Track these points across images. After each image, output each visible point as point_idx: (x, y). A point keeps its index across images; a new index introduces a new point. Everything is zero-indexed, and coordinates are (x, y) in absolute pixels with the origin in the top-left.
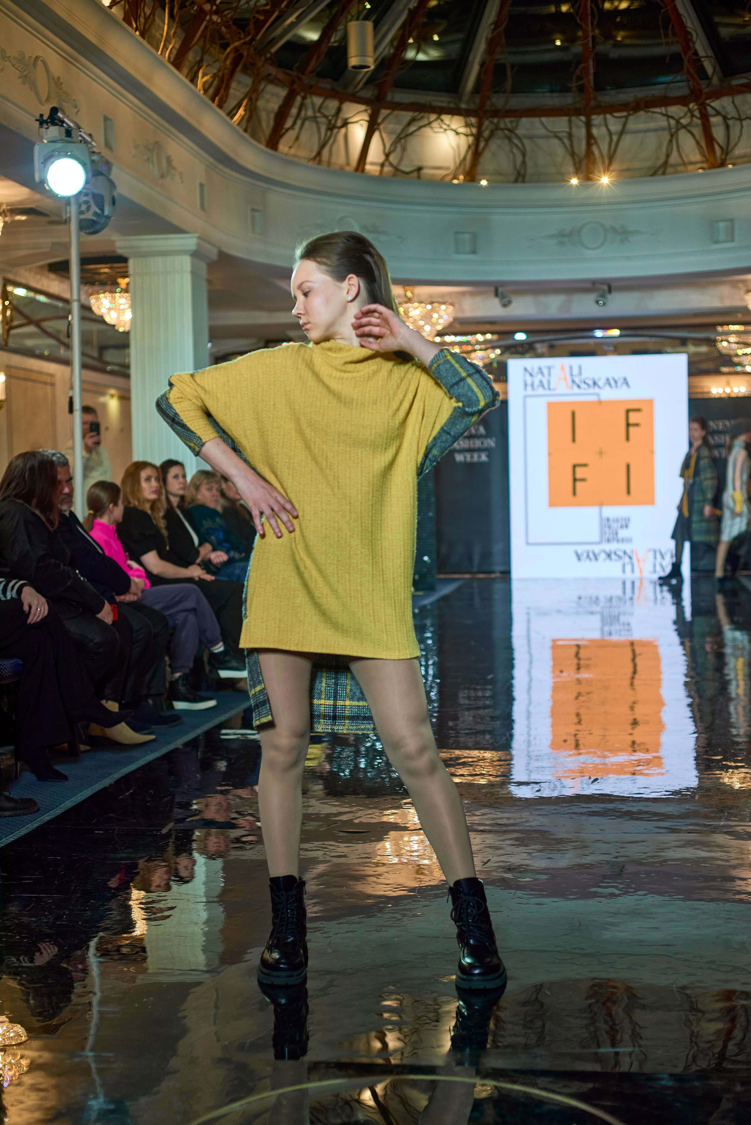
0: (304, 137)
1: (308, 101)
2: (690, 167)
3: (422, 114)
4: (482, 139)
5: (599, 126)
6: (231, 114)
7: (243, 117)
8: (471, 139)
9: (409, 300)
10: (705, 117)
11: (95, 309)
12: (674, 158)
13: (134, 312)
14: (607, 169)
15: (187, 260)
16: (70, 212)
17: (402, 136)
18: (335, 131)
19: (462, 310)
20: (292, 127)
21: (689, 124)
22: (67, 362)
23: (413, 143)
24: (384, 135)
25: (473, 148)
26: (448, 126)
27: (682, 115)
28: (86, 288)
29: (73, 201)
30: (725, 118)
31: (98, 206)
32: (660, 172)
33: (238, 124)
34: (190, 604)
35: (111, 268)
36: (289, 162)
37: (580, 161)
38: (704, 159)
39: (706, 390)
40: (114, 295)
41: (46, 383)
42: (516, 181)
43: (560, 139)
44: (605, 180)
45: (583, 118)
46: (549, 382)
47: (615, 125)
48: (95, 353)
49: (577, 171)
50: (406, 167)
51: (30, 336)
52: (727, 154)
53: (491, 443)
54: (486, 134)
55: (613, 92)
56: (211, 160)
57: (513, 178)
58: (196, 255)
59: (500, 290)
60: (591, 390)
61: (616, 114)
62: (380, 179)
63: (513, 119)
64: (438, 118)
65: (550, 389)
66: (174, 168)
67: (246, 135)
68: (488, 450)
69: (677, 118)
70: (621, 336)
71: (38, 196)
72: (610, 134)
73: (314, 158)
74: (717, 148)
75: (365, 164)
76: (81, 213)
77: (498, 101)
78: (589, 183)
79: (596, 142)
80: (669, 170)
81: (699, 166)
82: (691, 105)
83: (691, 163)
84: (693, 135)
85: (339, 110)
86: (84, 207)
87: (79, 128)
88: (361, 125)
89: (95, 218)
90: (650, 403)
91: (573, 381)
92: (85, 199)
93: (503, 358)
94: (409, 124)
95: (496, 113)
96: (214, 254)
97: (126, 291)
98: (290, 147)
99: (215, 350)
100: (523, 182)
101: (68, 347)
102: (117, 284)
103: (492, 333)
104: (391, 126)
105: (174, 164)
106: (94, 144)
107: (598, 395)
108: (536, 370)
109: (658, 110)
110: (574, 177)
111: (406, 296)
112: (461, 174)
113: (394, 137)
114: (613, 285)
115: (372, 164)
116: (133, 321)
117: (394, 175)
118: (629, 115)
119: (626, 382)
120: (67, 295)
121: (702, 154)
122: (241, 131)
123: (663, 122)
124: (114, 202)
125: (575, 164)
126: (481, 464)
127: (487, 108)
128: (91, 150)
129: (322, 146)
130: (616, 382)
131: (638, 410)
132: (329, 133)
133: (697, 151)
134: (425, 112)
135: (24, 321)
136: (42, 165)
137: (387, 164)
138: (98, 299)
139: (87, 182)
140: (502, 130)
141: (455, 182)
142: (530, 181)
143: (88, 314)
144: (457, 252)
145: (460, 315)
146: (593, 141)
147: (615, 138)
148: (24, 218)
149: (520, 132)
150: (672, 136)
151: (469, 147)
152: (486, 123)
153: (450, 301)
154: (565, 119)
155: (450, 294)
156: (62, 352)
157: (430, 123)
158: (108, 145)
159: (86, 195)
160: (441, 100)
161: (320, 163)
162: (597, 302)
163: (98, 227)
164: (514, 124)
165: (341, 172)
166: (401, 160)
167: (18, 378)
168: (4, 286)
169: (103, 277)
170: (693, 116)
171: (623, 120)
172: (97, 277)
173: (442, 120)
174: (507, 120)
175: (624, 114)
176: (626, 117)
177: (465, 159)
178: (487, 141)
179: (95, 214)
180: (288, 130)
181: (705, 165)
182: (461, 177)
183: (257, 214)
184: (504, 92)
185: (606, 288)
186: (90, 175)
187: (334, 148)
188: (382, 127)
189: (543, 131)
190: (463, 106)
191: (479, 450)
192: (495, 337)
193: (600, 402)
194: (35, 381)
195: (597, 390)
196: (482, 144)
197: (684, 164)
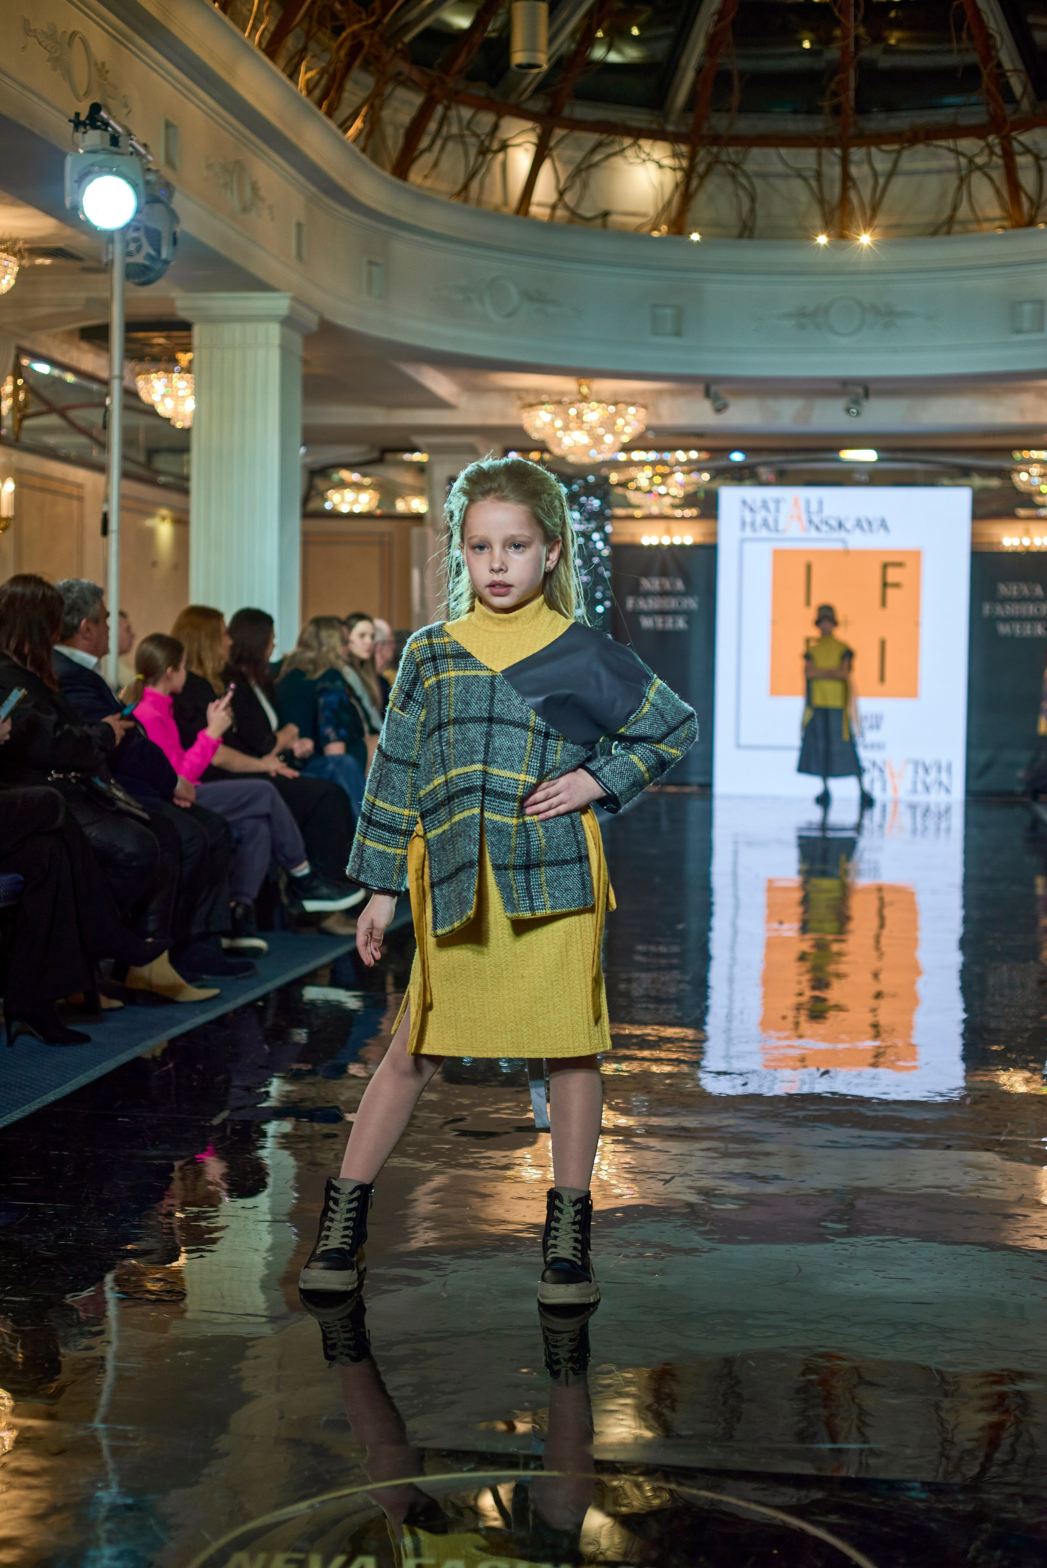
0: (445, 164)
1: (453, 113)
2: (986, 225)
3: (612, 137)
4: (694, 175)
5: (859, 163)
6: (344, 126)
7: (360, 132)
8: (679, 175)
9: (585, 399)
10: (1008, 155)
11: (143, 394)
12: (964, 211)
13: (198, 401)
14: (869, 225)
15: (274, 331)
16: (113, 252)
17: (584, 166)
18: (490, 156)
19: (658, 416)
20: (429, 149)
21: (986, 165)
22: (102, 468)
23: (597, 177)
24: (558, 165)
25: (682, 188)
26: (648, 154)
27: (976, 151)
28: (130, 365)
29: (117, 238)
30: (1037, 158)
31: (152, 245)
32: (944, 230)
33: (355, 141)
34: (262, 807)
35: (168, 338)
36: (422, 197)
37: (832, 212)
38: (1005, 215)
39: (995, 540)
40: (170, 375)
41: (70, 496)
42: (740, 236)
43: (805, 179)
44: (865, 239)
45: (838, 151)
46: (776, 521)
47: (882, 163)
48: (142, 458)
49: (827, 226)
50: (587, 211)
51: (51, 430)
52: (1038, 208)
53: (692, 603)
54: (701, 168)
55: (881, 116)
56: (314, 190)
57: (736, 231)
58: (288, 322)
59: (714, 388)
60: (836, 535)
61: (885, 147)
62: (550, 226)
63: (739, 149)
64: (635, 143)
65: (777, 530)
66: (262, 199)
67: (364, 157)
68: (688, 614)
69: (969, 154)
70: (880, 460)
71: (68, 232)
72: (875, 175)
73: (459, 194)
74: (1024, 200)
75: (529, 204)
76: (129, 254)
77: (720, 123)
78: (844, 243)
79: (855, 186)
80: (956, 228)
81: (997, 224)
82: (991, 138)
83: (988, 220)
84: (991, 179)
85: (496, 127)
86: (132, 247)
87: (129, 134)
88: (527, 150)
89: (147, 263)
90: (916, 555)
91: (811, 522)
92: (135, 235)
93: (713, 485)
94: (593, 150)
95: (716, 140)
96: (312, 321)
97: (188, 370)
98: (426, 177)
99: (309, 460)
100: (751, 237)
101: (104, 446)
102: (176, 361)
103: (699, 449)
104: (568, 153)
105: (262, 193)
106: (150, 158)
107: (843, 541)
108: (759, 503)
109: (943, 143)
110: (822, 234)
111: (580, 392)
112: (665, 223)
113: (571, 168)
114: (872, 387)
115: (539, 205)
116: (197, 414)
117: (570, 221)
118: (903, 148)
119: (884, 525)
120: (104, 375)
121: (1003, 206)
122: (357, 150)
123: (950, 161)
124: (175, 241)
125: (824, 215)
126: (677, 634)
127: (704, 131)
128: (146, 167)
129: (471, 177)
130: (870, 523)
131: (899, 565)
132: (480, 159)
133: (996, 203)
134: (617, 134)
135: (43, 408)
136: (76, 185)
137: (560, 206)
138: (148, 381)
139: (138, 211)
140: (724, 163)
141: (655, 234)
142: (761, 237)
143: (132, 402)
144: (655, 333)
145: (655, 422)
146: (850, 184)
147: (881, 181)
148: (48, 262)
149: (749, 167)
150: (961, 180)
151: (677, 185)
152: (702, 153)
153: (641, 401)
154: (813, 151)
155: (642, 393)
156: (96, 453)
157: (623, 150)
158: (169, 162)
159: (137, 229)
160: (640, 118)
161: (466, 200)
162: (848, 410)
163: (152, 275)
164: (741, 156)
165: (495, 214)
166: (580, 199)
167: (33, 487)
168: (17, 359)
169: (156, 350)
170: (992, 153)
171: (894, 156)
172: (148, 350)
173: (640, 147)
174: (731, 150)
175: (896, 147)
176: (899, 152)
177: (669, 202)
178: (702, 178)
179: (149, 257)
180: (423, 152)
181: (1006, 223)
182: (664, 228)
183: (375, 269)
184: (728, 111)
185: (860, 390)
186: (143, 201)
187: (488, 180)
188: (555, 153)
189: (780, 168)
190: (670, 128)
191: (675, 613)
192: (704, 455)
193: (847, 552)
194: (55, 493)
195: (842, 534)
196: (695, 183)
197: (978, 221)
